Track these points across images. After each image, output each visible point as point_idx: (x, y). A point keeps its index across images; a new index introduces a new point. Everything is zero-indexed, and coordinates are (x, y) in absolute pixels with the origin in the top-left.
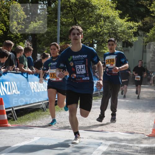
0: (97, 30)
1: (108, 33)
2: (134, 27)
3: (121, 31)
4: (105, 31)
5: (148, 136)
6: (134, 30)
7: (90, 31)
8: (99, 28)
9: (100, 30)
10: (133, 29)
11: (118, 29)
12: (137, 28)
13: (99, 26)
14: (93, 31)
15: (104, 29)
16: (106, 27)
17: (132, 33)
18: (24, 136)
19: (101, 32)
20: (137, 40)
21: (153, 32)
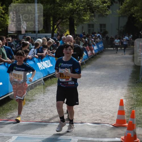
0: (73, 8)
1: (84, 9)
2: (107, 2)
3: (96, 6)
4: (81, 7)
5: (113, 125)
6: (108, 4)
7: (67, 8)
8: (76, 5)
9: (77, 7)
10: (106, 3)
11: (93, 5)
12: (111, 2)
13: (75, 4)
14: (70, 8)
15: (80, 6)
16: (81, 4)
17: (106, 6)
18: (3, 136)
19: (77, 8)
20: (111, 13)
21: (125, 4)
